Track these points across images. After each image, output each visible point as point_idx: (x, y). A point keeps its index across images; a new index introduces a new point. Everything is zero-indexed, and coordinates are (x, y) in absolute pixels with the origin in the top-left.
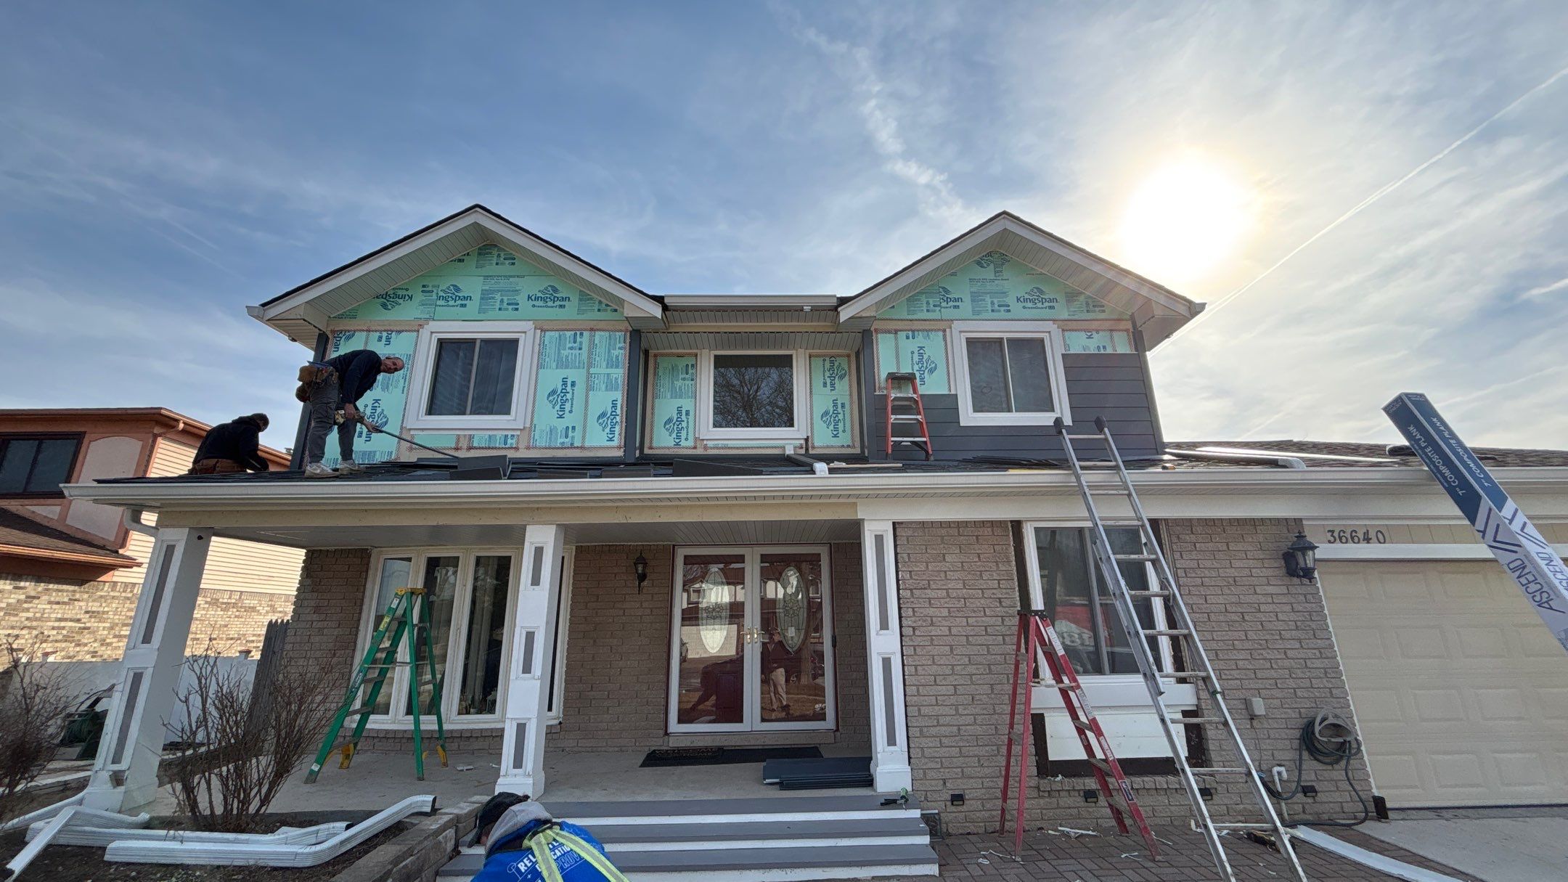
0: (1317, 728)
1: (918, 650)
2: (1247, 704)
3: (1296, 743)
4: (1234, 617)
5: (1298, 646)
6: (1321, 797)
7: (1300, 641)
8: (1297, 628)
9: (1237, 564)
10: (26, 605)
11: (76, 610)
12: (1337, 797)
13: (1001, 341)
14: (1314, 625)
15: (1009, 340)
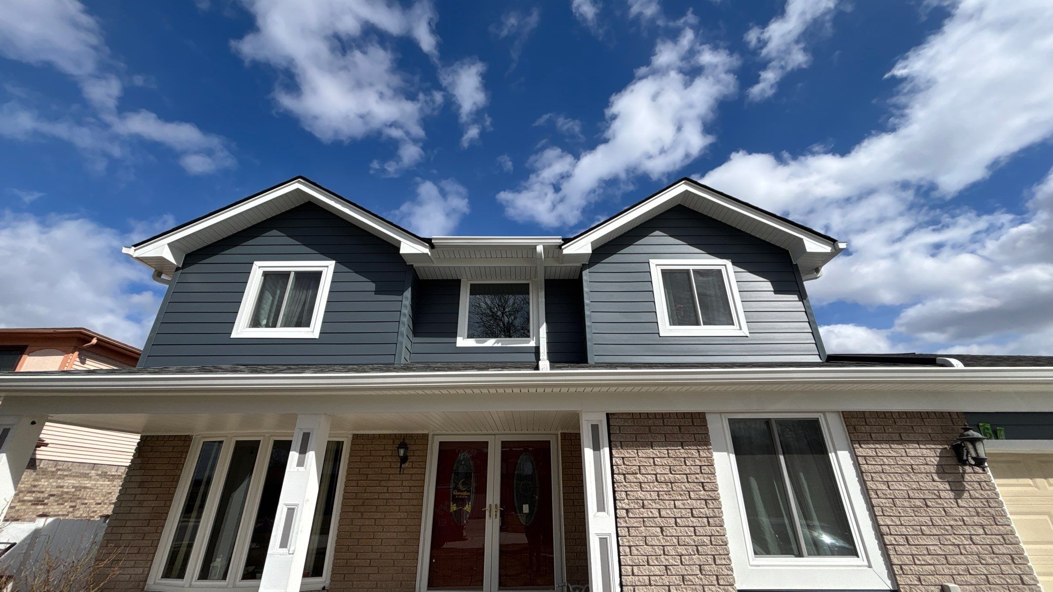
1: (632, 531)
2: (944, 590)
4: (918, 503)
5: (981, 531)
7: (983, 526)
8: (978, 514)
13: (688, 271)
14: (992, 511)
15: (694, 271)
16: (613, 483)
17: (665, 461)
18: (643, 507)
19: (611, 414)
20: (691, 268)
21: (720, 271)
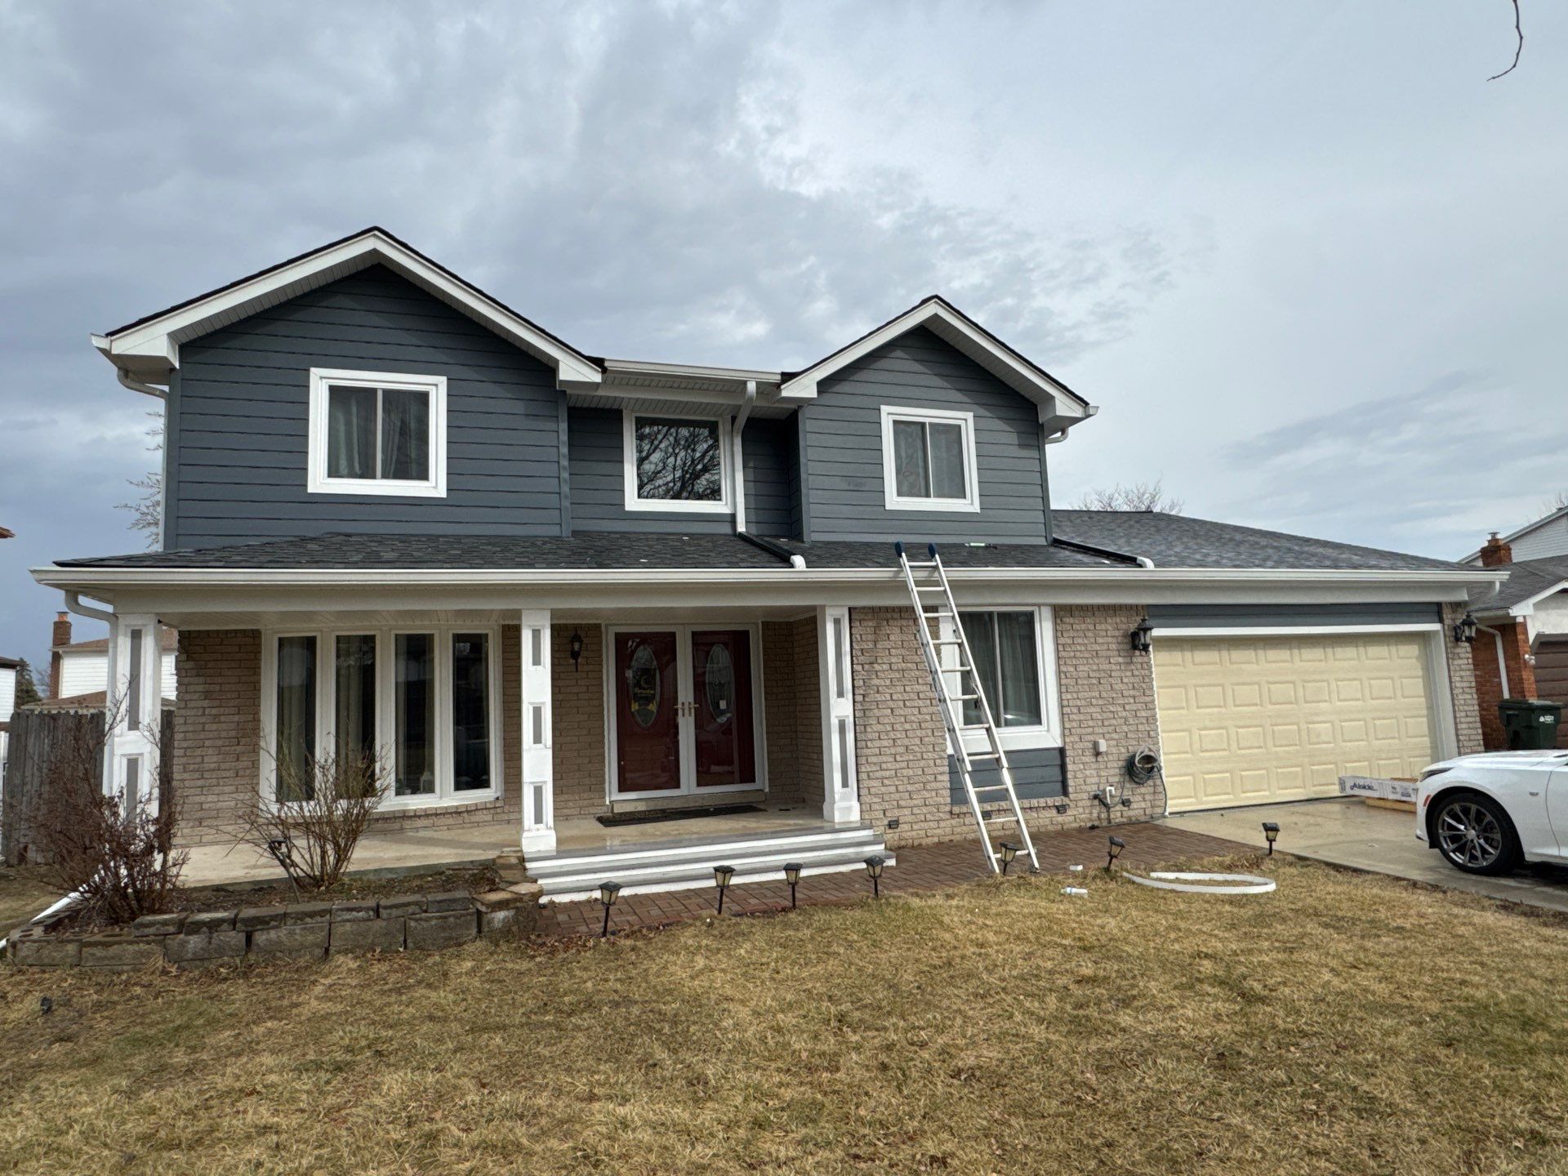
0: (1137, 759)
1: (867, 713)
2: (1096, 745)
3: (1123, 771)
4: (1094, 681)
5: (1132, 701)
6: (1134, 806)
7: (1134, 697)
8: (1134, 688)
9: (1100, 640)
12: (1143, 805)
13: (923, 425)
14: (1144, 686)
15: (931, 424)
16: (853, 672)
17: (899, 652)
18: (878, 692)
19: (855, 608)
20: (927, 420)
21: (959, 427)
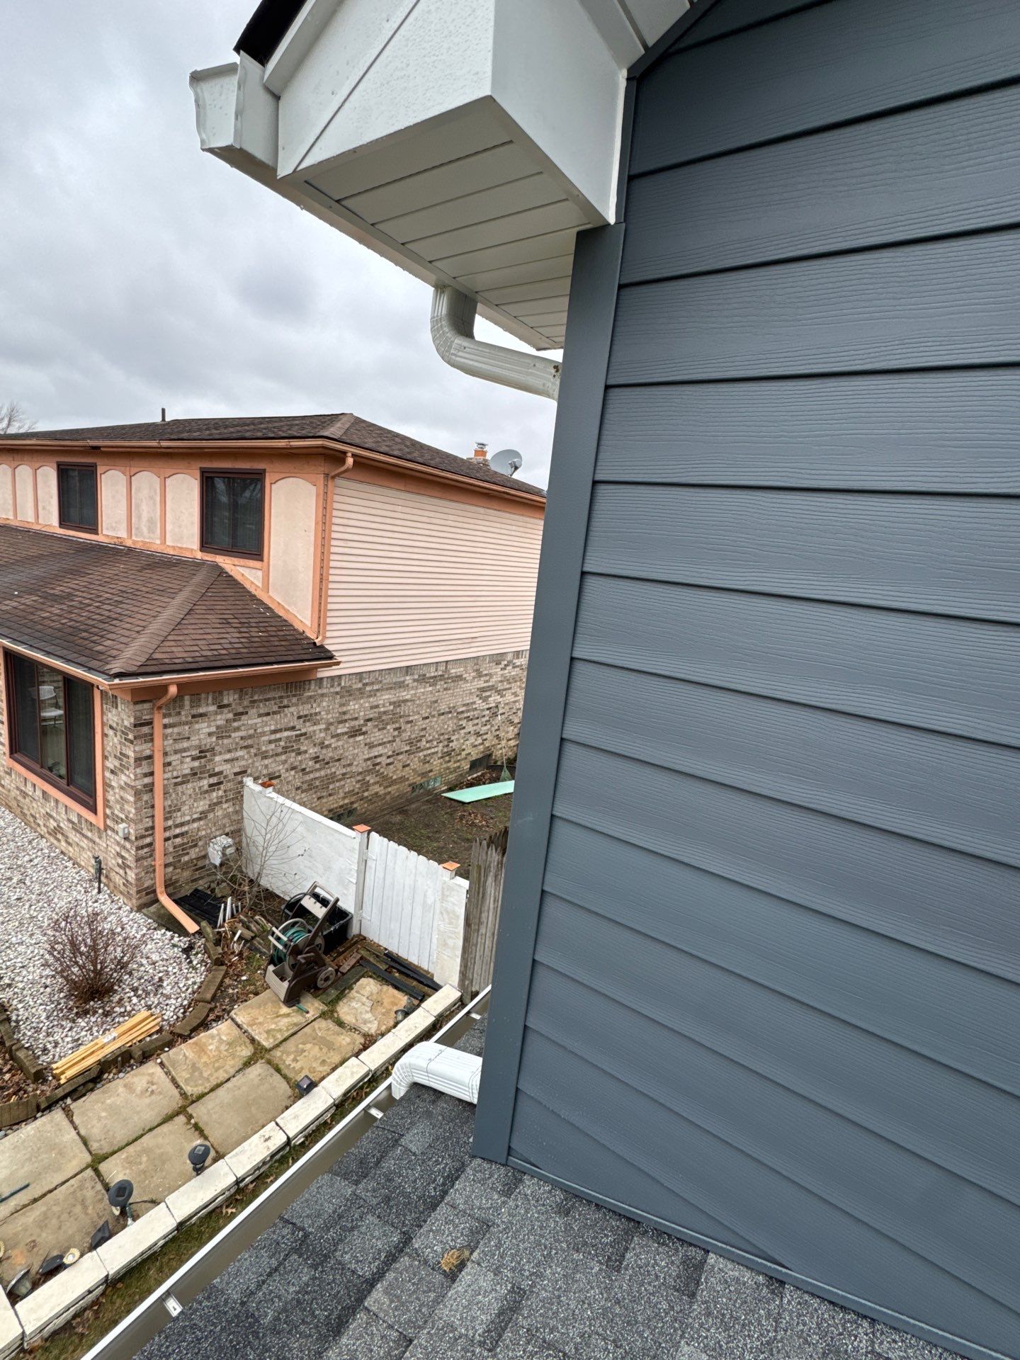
10: (236, 724)
11: (289, 716)
